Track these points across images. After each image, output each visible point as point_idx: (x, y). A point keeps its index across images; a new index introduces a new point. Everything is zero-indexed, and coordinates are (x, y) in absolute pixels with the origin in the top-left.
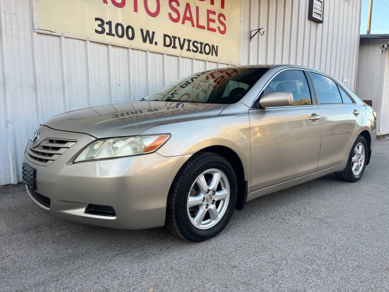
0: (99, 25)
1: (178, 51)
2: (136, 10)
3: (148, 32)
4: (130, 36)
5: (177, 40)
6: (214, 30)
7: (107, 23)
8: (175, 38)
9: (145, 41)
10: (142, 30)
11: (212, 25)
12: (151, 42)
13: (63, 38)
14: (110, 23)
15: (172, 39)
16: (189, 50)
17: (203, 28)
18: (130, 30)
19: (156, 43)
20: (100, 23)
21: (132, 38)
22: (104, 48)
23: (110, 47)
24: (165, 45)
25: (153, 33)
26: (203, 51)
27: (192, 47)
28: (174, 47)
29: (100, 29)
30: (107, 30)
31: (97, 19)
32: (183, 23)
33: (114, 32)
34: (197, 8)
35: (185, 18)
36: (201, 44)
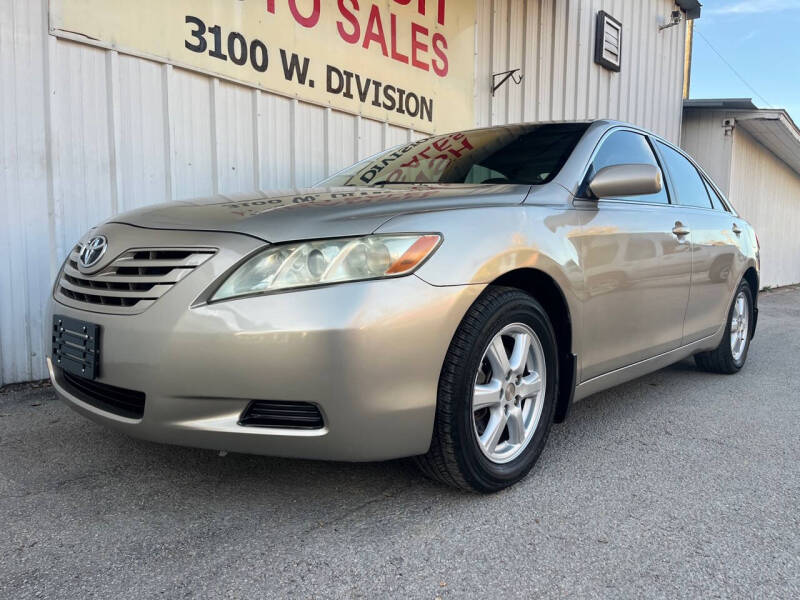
0: (194, 33)
1: (354, 104)
2: (271, 8)
3: (295, 57)
4: (259, 62)
5: (353, 80)
6: (424, 67)
7: (211, 30)
8: (349, 75)
9: (289, 76)
10: (283, 53)
11: (422, 56)
12: (302, 80)
13: (114, 55)
14: (216, 30)
15: (345, 77)
16: (376, 103)
17: (404, 59)
18: (259, 50)
19: (312, 84)
20: (196, 27)
21: (263, 68)
22: (202, 83)
23: (216, 82)
24: (330, 89)
25: (307, 61)
26: (404, 108)
27: (382, 98)
28: (348, 95)
29: (195, 42)
30: (211, 46)
31: (189, 19)
32: (366, 45)
33: (225, 50)
34: (393, 17)
35: (370, 36)
36: (401, 92)
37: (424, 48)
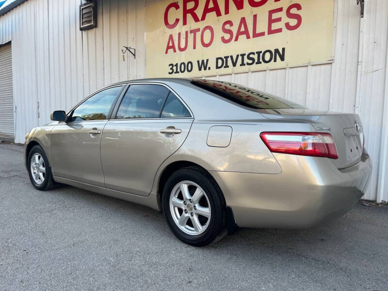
0: (171, 69)
1: (230, 69)
2: (194, 48)
3: (203, 61)
4: (190, 69)
5: (229, 59)
6: (280, 30)
7: (175, 66)
8: (226, 58)
9: (200, 69)
10: (198, 61)
12: (205, 69)
14: (177, 65)
16: (243, 64)
17: (263, 34)
18: (190, 65)
19: (209, 68)
20: (171, 67)
21: (191, 71)
24: (217, 67)
25: (207, 61)
26: (261, 60)
27: (246, 60)
28: (227, 66)
29: (171, 71)
30: (175, 71)
31: (170, 65)
32: (236, 39)
33: (179, 70)
34: (255, 16)
35: (239, 33)
36: (259, 53)
37: (279, 20)
